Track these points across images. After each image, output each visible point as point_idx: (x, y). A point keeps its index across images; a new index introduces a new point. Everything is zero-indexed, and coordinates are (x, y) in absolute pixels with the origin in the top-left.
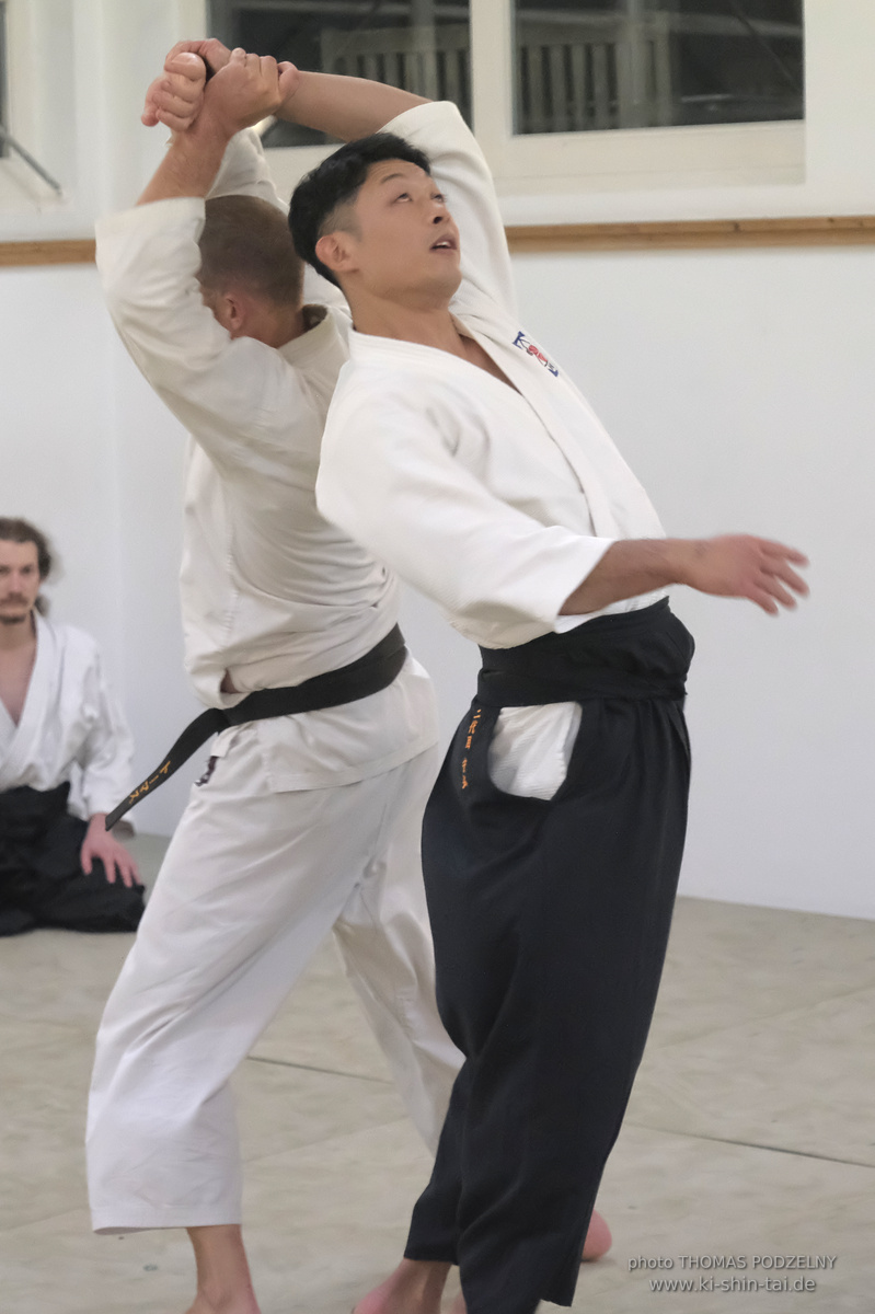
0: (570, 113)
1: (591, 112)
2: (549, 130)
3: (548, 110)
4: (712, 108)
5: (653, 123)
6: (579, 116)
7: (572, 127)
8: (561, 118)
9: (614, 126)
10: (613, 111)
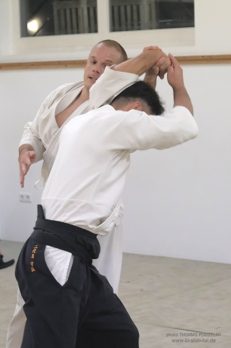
0: (127, 25)
1: (132, 25)
2: (120, 30)
3: (120, 25)
4: (168, 24)
5: (151, 28)
6: (129, 27)
7: (127, 30)
8: (123, 27)
9: (139, 29)
10: (139, 25)
